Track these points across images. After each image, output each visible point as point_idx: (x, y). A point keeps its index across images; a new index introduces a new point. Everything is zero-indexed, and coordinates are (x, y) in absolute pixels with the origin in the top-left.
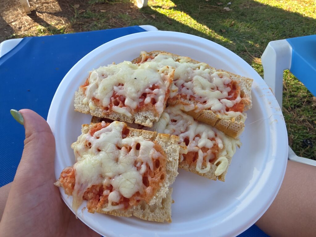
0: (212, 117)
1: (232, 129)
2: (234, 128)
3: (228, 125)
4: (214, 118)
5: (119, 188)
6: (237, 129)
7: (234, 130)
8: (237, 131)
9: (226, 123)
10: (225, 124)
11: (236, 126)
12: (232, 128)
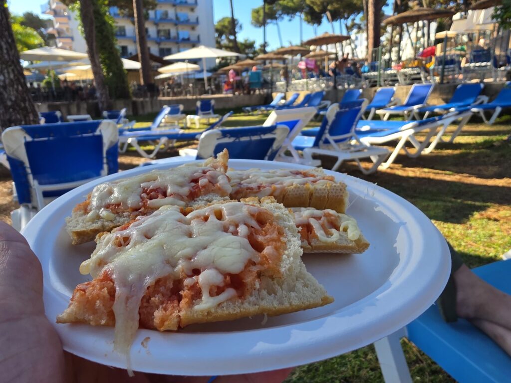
0: (301, 190)
1: (334, 196)
2: (335, 192)
3: (326, 193)
4: (304, 192)
5: (213, 262)
6: (340, 192)
7: (338, 196)
8: (342, 196)
9: (323, 191)
10: (323, 193)
11: (337, 190)
12: (334, 194)
